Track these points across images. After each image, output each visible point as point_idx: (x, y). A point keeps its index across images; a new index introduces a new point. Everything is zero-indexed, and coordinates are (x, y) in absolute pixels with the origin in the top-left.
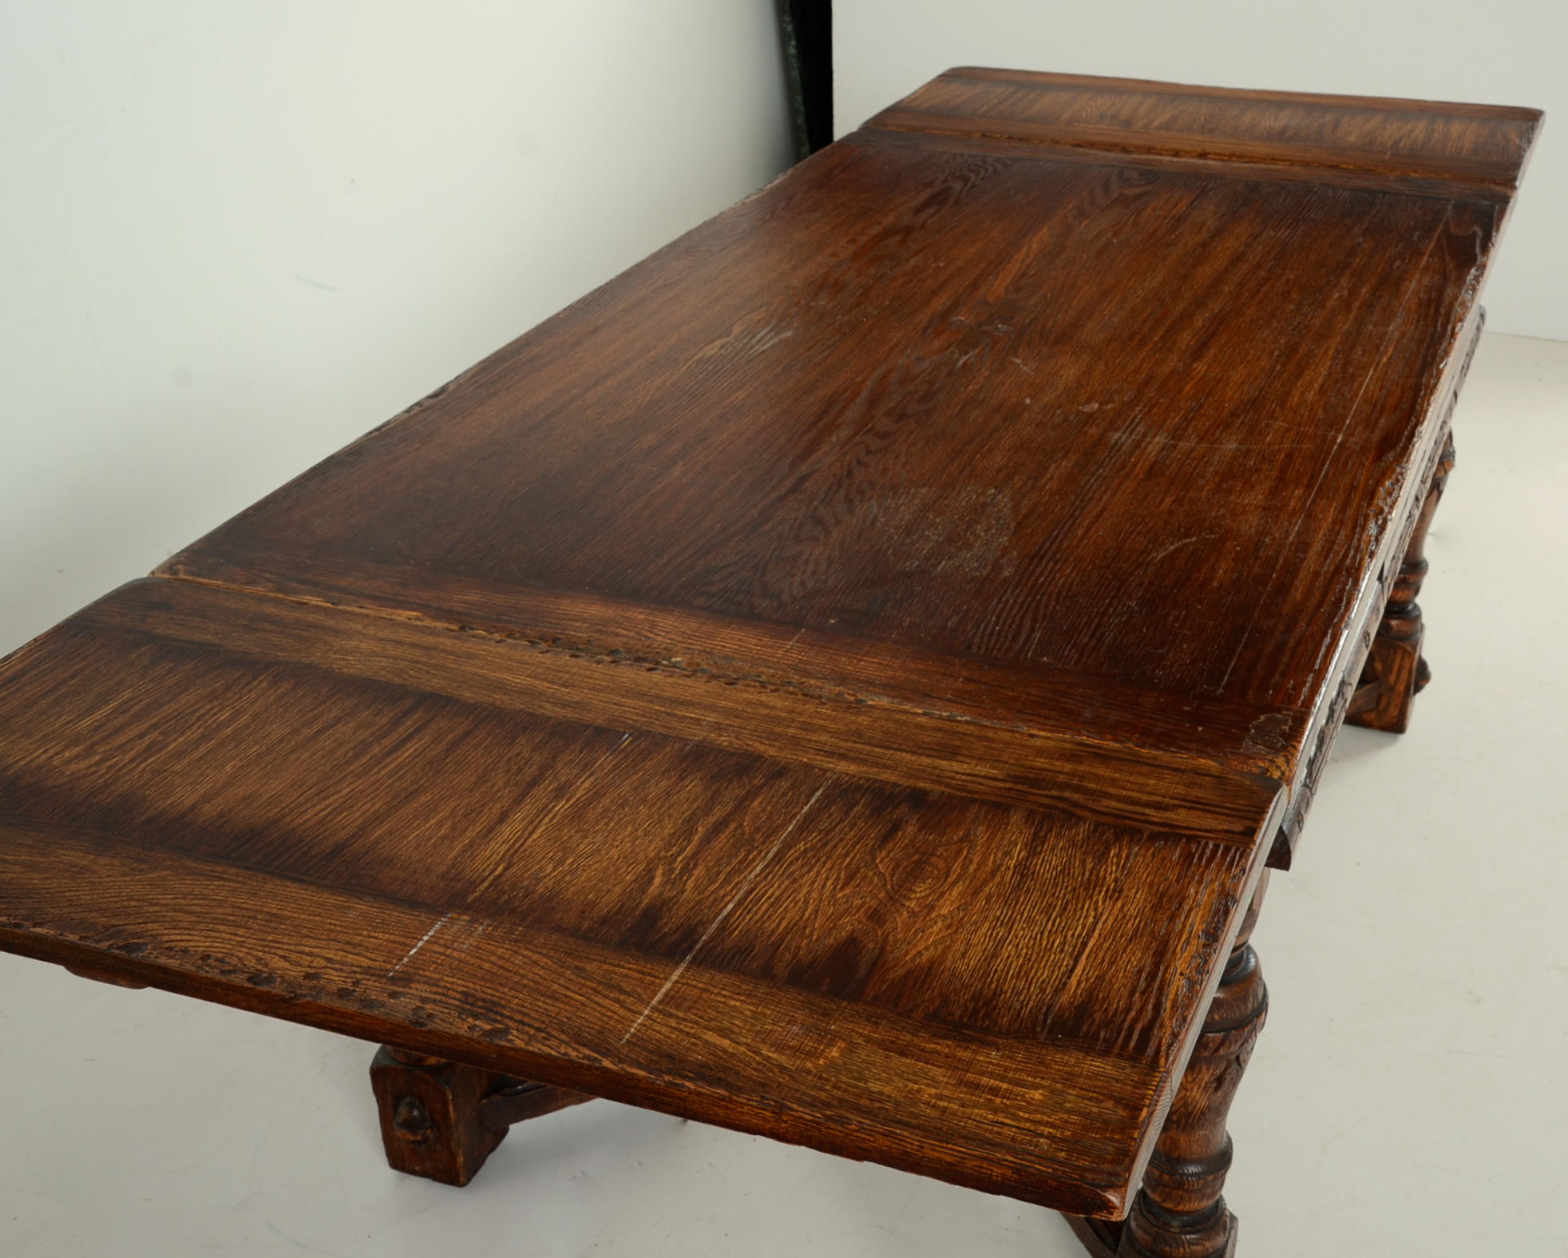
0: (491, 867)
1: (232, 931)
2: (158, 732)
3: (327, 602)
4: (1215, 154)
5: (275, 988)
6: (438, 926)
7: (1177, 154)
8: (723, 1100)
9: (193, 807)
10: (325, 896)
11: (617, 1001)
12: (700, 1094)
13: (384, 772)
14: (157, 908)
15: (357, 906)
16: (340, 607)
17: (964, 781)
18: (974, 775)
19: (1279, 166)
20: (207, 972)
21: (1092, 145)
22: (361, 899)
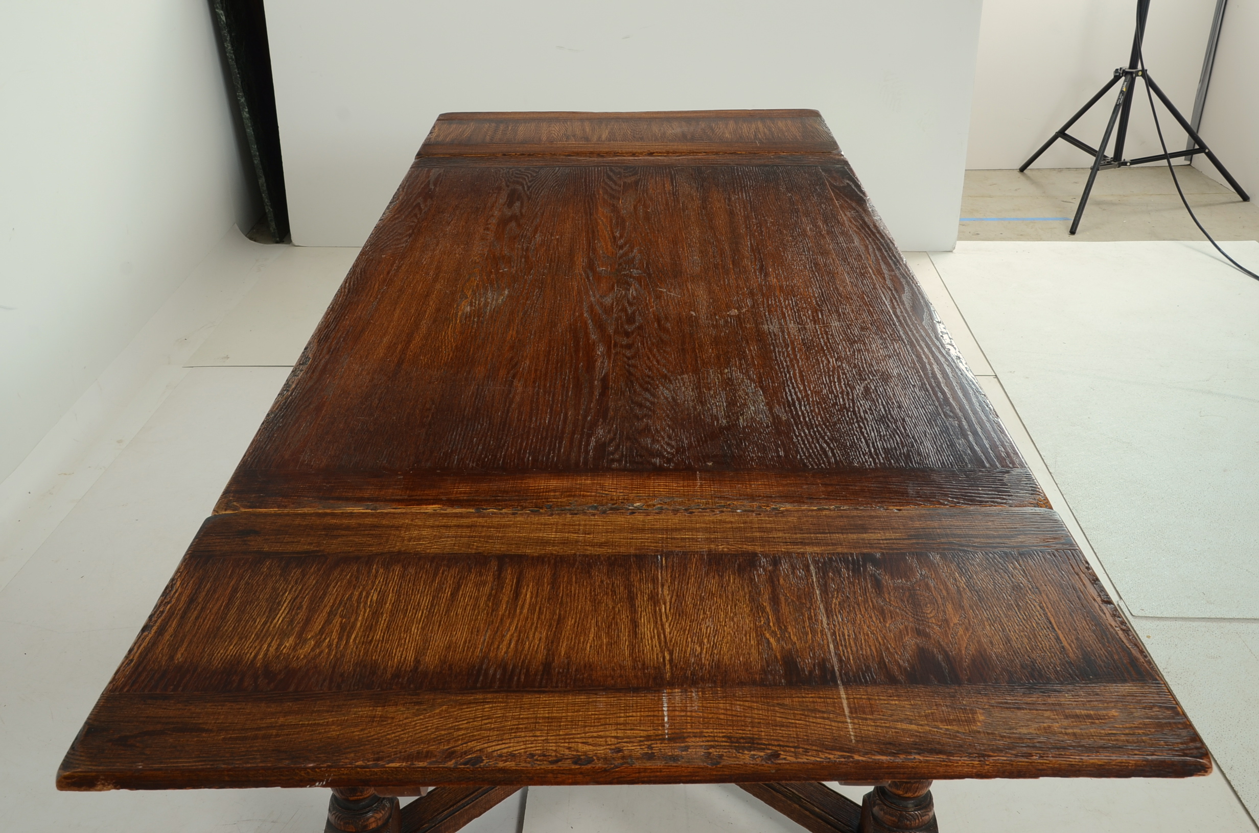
0: (660, 655)
1: (531, 735)
2: (338, 616)
3: (367, 509)
4: (657, 152)
5: (596, 764)
6: (665, 699)
7: (634, 154)
8: (944, 761)
9: (417, 661)
10: (570, 698)
11: (823, 718)
12: (927, 761)
13: (525, 611)
14: (463, 732)
15: (598, 699)
16: (378, 511)
17: (887, 543)
18: (889, 539)
19: (700, 156)
20: (539, 765)
21: (578, 154)
22: (596, 694)
